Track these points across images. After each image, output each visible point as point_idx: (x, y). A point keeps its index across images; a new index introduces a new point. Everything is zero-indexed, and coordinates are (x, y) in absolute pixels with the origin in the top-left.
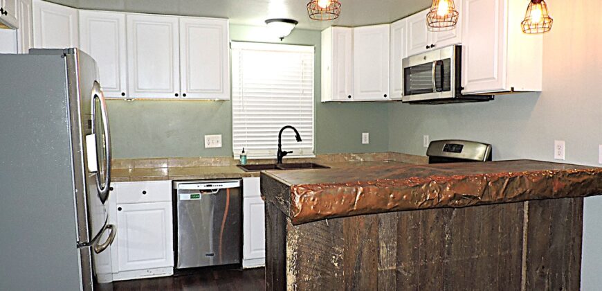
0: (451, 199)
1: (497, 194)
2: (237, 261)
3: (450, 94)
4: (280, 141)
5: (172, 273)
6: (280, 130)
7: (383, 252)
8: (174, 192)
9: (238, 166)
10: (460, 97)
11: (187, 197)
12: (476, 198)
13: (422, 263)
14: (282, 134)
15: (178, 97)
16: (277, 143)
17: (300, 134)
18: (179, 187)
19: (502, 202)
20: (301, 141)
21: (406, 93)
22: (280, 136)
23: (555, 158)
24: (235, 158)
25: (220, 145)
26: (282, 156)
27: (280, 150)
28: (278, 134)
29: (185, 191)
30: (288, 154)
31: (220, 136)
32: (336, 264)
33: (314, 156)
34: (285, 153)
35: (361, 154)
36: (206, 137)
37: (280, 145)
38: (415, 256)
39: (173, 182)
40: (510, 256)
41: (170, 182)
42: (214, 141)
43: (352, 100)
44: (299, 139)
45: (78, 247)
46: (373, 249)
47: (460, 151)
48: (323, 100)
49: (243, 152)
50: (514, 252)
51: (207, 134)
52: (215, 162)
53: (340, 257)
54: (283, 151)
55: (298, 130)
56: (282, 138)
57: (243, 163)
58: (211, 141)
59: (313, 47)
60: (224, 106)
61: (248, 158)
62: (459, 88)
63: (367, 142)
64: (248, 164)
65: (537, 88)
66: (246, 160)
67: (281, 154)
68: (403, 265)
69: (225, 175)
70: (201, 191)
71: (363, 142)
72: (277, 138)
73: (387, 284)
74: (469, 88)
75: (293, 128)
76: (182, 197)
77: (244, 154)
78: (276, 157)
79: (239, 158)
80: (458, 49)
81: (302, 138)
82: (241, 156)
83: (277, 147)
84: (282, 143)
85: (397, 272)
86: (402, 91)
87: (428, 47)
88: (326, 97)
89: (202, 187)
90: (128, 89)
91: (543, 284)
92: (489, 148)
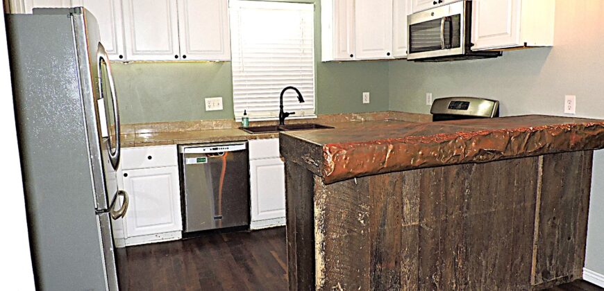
0: (476, 155)
1: (519, 148)
2: (244, 223)
3: (460, 51)
4: (281, 102)
5: (181, 237)
6: (281, 91)
7: (406, 209)
8: (180, 156)
9: (240, 128)
10: (470, 54)
11: (193, 161)
12: (499, 153)
13: (443, 218)
14: (284, 95)
15: (178, 59)
16: (279, 104)
17: (303, 95)
18: (185, 151)
19: (523, 156)
20: (303, 101)
21: (411, 51)
22: (281, 98)
23: (566, 112)
24: (237, 121)
25: (221, 108)
26: (284, 117)
27: (281, 112)
28: (279, 95)
29: (191, 155)
30: (290, 115)
31: (221, 98)
32: (362, 222)
33: (316, 117)
34: (287, 115)
35: (361, 114)
36: (207, 100)
37: (282, 107)
38: (436, 211)
39: (178, 145)
40: (525, 208)
41: (175, 146)
42: (214, 104)
43: (354, 59)
44: (301, 99)
45: (96, 213)
46: (397, 205)
47: (466, 108)
48: (323, 60)
49: (245, 114)
50: (528, 204)
51: (207, 97)
52: (217, 125)
53: (366, 215)
54: (285, 112)
55: (300, 91)
56: (284, 99)
57: (245, 126)
58: (212, 104)
59: (312, 5)
60: (224, 66)
61: (250, 120)
62: (469, 44)
63: (368, 102)
64: (250, 126)
66: (249, 123)
67: (283, 115)
68: (425, 221)
69: (231, 137)
70: (206, 154)
72: (279, 100)
73: (410, 239)
74: (479, 44)
75: (295, 89)
76: (189, 161)
77: (245, 116)
78: (278, 119)
79: (241, 121)
80: (469, 4)
81: (304, 99)
82: (243, 119)
83: (279, 108)
84: (284, 104)
85: (420, 227)
86: (407, 48)
87: (435, 3)
89: (208, 150)
90: (125, 51)
91: (553, 233)
92: (496, 104)
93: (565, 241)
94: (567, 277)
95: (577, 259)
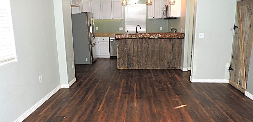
1: (153, 37)
4: (137, 29)
5: (109, 57)
6: (136, 26)
8: (109, 39)
10: (167, 18)
11: (112, 41)
12: (148, 37)
15: (111, 19)
18: (111, 38)
19: (154, 38)
25: (122, 30)
27: (137, 31)
29: (112, 39)
31: (122, 28)
34: (138, 32)
36: (119, 28)
37: (137, 30)
38: (141, 48)
39: (109, 37)
43: (154, 18)
44: (140, 28)
45: (88, 45)
49: (128, 32)
50: (163, 50)
59: (146, 4)
60: (123, 21)
65: (180, 16)
68: (138, 50)
71: (160, 29)
74: (168, 16)
75: (139, 26)
88: (149, 18)
90: (101, 17)
91: (170, 57)
92: (175, 30)
93: (175, 59)
94: (176, 68)
95: (179, 64)
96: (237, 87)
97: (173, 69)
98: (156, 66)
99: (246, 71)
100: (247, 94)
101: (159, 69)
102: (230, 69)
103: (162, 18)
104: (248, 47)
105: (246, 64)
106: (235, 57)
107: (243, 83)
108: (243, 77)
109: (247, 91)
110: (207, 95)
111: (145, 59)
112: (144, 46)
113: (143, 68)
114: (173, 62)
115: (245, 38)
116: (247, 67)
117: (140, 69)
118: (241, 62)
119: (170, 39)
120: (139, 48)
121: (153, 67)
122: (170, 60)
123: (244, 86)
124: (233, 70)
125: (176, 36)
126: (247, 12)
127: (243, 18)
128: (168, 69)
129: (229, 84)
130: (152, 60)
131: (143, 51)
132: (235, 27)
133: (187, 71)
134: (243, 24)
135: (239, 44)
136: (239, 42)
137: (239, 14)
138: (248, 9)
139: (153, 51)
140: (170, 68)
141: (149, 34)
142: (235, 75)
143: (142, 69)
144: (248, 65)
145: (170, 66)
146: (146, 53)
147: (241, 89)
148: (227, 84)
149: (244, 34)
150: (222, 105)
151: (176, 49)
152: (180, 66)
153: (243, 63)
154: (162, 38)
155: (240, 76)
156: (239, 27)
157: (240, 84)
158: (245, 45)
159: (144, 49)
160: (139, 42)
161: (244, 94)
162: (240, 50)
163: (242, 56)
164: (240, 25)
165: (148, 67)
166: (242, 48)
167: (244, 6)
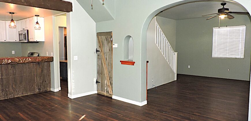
0: (10, 63)
1: (22, 61)
3: (27, 41)
10: (29, 42)
12: (17, 62)
21: (20, 40)
47: (33, 55)
62: (28, 40)
63: (14, 53)
68: (3, 77)
71: (13, 53)
74: (30, 40)
80: (28, 31)
85: (2, 79)
86: (18, 40)
87: (23, 29)
91: (40, 81)
92: (38, 54)
93: (44, 82)
94: (46, 90)
95: (49, 86)
96: (105, 94)
97: (44, 91)
98: (26, 92)
99: (111, 81)
100: (114, 97)
101: (29, 94)
102: (97, 83)
103: (16, 41)
104: (110, 65)
105: (110, 76)
106: (100, 73)
107: (109, 90)
108: (109, 86)
109: (114, 95)
110: (91, 105)
111: (12, 86)
112: (11, 71)
113: (11, 96)
114: (43, 85)
115: (106, 58)
116: (111, 78)
117: (6, 98)
118: (106, 75)
119: (38, 63)
120: (4, 74)
121: (22, 93)
122: (40, 83)
123: (111, 92)
124: (99, 82)
125: (46, 60)
126: (105, 40)
127: (103, 44)
128: (39, 92)
129: (98, 94)
130: (21, 86)
131: (9, 77)
132: (97, 51)
133: (58, 91)
134: (104, 48)
135: (102, 63)
136: (101, 62)
137: (100, 42)
138: (106, 38)
139: (21, 76)
140: (41, 92)
141: (16, 59)
142: (102, 86)
143: (8, 98)
144: (111, 77)
145: (41, 90)
146: (13, 80)
147: (108, 95)
148: (96, 94)
149: (105, 56)
150: (106, 108)
151: (45, 71)
152: (50, 87)
153: (107, 76)
154: (32, 62)
155: (106, 85)
156: (100, 51)
157: (107, 92)
158: (107, 63)
159: (10, 75)
160: (3, 68)
161: (112, 98)
162: (104, 67)
163: (106, 72)
164: (101, 49)
165: (16, 94)
166: (105, 65)
167: (102, 37)
